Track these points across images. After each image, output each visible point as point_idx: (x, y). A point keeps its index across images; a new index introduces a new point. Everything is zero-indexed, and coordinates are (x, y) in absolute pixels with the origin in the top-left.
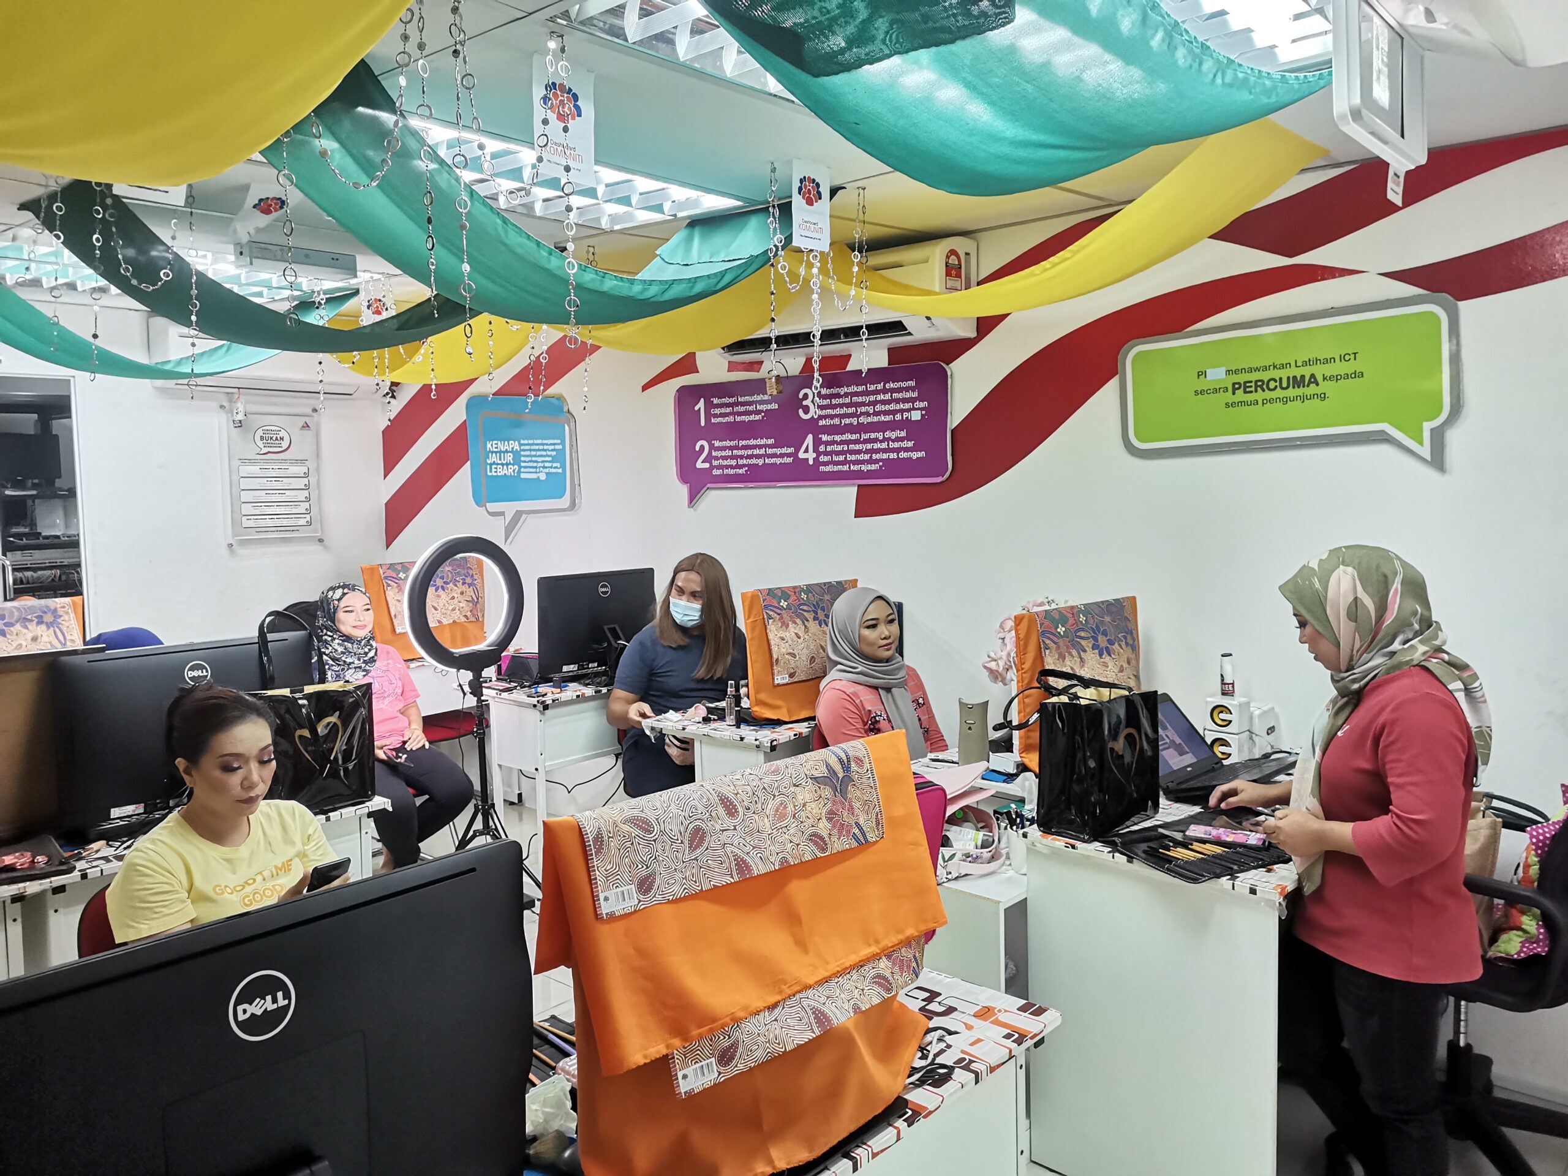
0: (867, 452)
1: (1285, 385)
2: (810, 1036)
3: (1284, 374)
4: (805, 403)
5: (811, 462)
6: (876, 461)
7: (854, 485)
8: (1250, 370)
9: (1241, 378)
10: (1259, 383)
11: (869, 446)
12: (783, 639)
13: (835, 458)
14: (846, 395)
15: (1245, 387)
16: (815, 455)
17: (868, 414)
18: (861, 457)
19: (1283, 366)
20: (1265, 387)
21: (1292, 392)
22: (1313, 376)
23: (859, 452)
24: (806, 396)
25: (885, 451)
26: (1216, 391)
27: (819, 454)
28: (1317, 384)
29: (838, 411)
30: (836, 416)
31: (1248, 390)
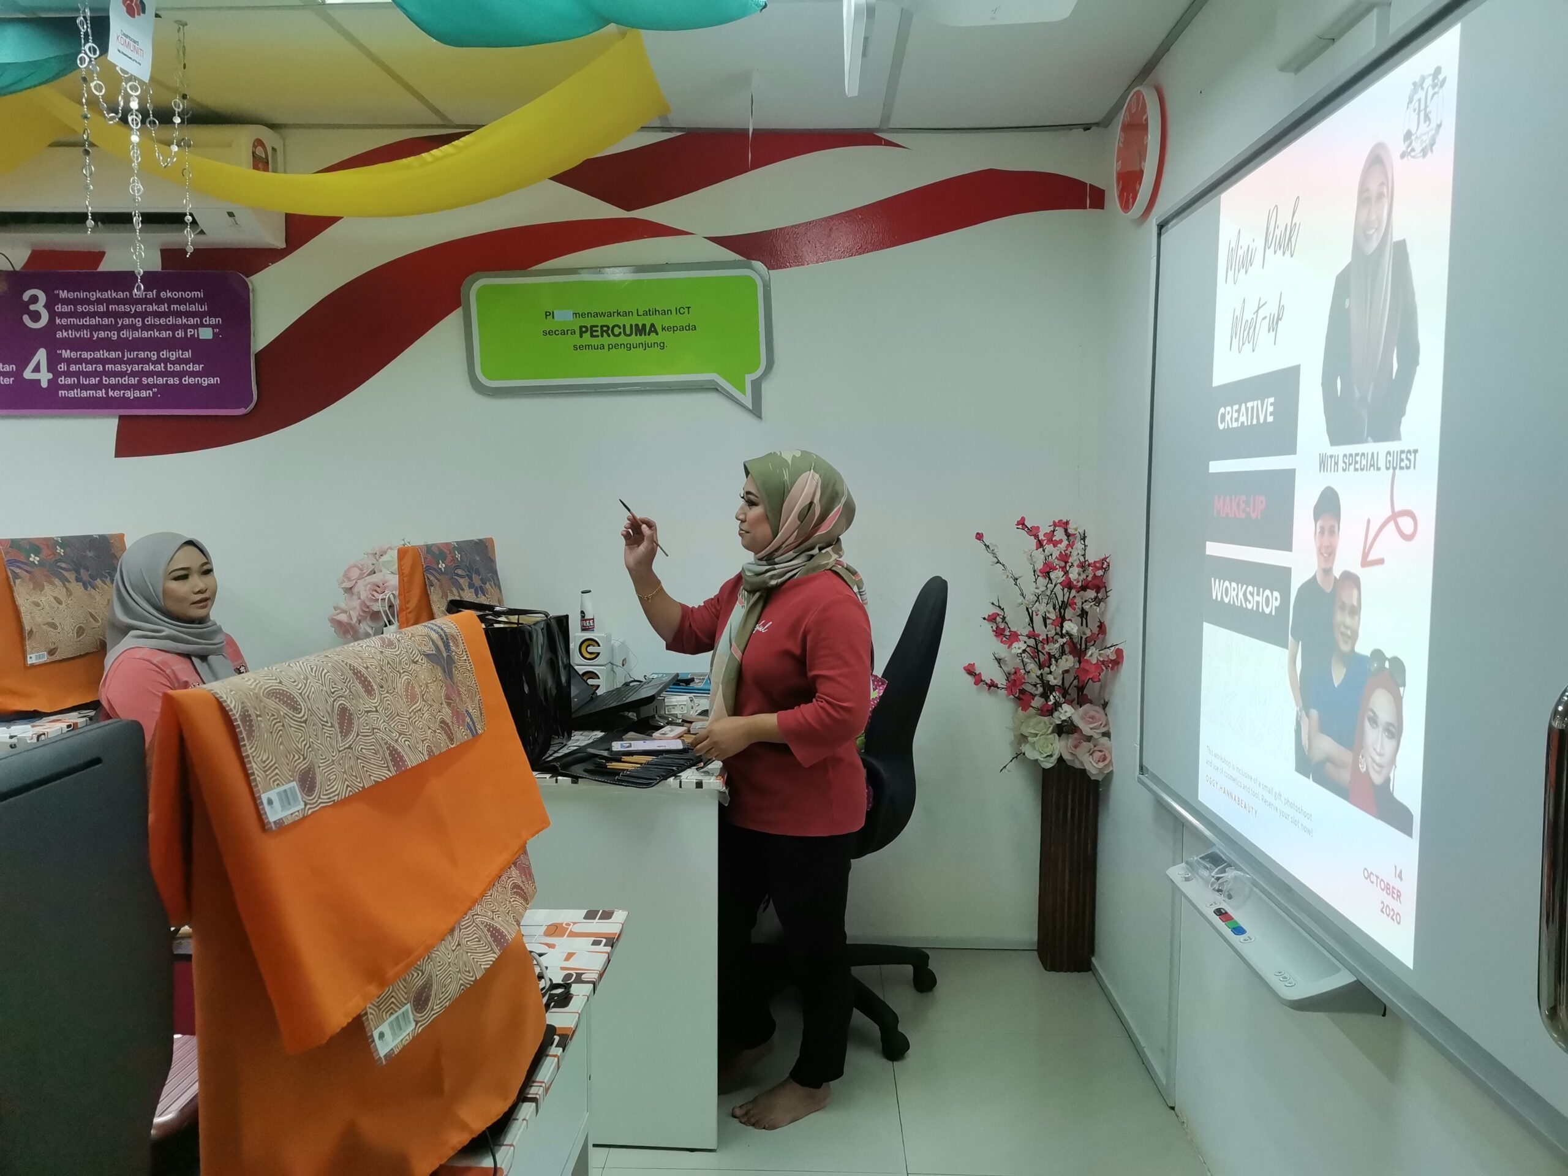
0: (133, 374)
1: (628, 332)
2: (493, 957)
3: (627, 321)
4: (32, 307)
5: (44, 384)
6: (148, 387)
7: (113, 416)
8: (597, 315)
9: (589, 322)
10: (605, 329)
11: (136, 368)
12: (37, 604)
13: (83, 381)
14: (99, 301)
15: (592, 331)
16: (50, 376)
17: (133, 327)
18: (125, 380)
19: (626, 314)
20: (610, 332)
21: (635, 339)
22: (652, 325)
23: (122, 374)
24: (34, 299)
25: (160, 374)
26: (564, 333)
27: (57, 374)
28: (657, 334)
29: (87, 321)
30: (84, 327)
31: (594, 334)
